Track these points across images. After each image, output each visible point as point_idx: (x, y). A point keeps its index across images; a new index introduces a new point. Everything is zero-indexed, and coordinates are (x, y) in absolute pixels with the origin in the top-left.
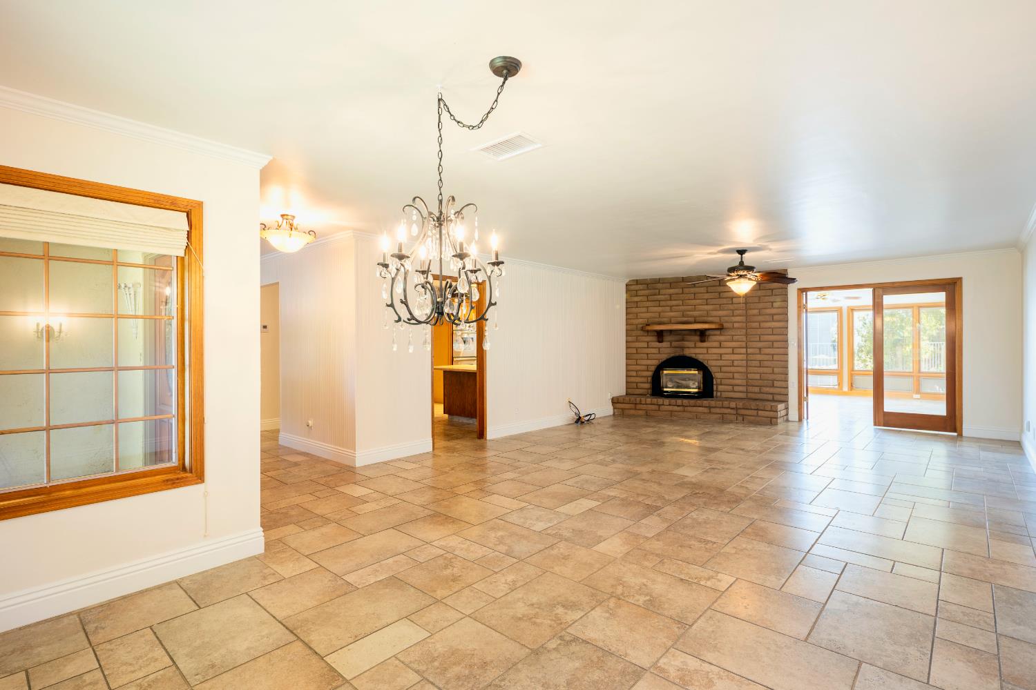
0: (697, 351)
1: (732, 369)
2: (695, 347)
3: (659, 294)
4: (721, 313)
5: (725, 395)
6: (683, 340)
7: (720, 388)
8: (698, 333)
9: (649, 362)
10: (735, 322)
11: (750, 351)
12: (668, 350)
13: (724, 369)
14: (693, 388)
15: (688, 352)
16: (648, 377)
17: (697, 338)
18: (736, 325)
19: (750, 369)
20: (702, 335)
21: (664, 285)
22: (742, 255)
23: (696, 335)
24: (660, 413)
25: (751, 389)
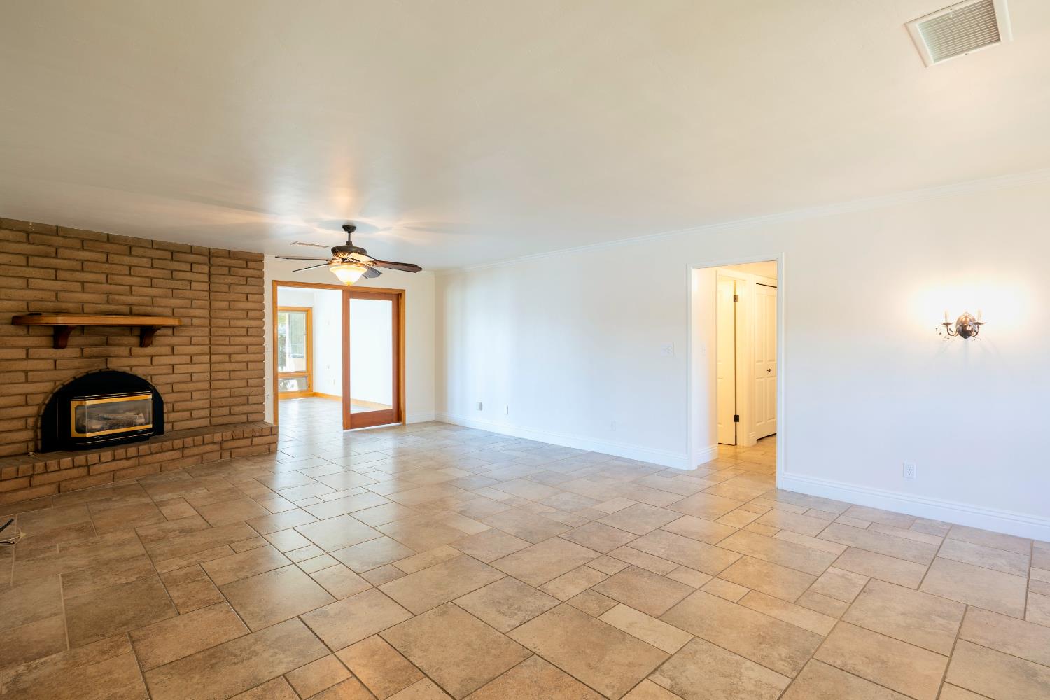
0: (134, 361)
1: (191, 386)
2: (130, 355)
3: (56, 256)
4: (174, 302)
5: (178, 426)
6: (107, 344)
7: (173, 416)
8: (137, 332)
9: (30, 388)
10: (195, 317)
11: (214, 358)
12: (77, 363)
13: (176, 388)
14: (141, 424)
15: (117, 364)
16: (26, 418)
17: (134, 340)
18: (196, 321)
19: (216, 384)
20: (146, 335)
21: (69, 242)
22: (349, 232)
23: (131, 334)
24: (90, 480)
25: (215, 412)
